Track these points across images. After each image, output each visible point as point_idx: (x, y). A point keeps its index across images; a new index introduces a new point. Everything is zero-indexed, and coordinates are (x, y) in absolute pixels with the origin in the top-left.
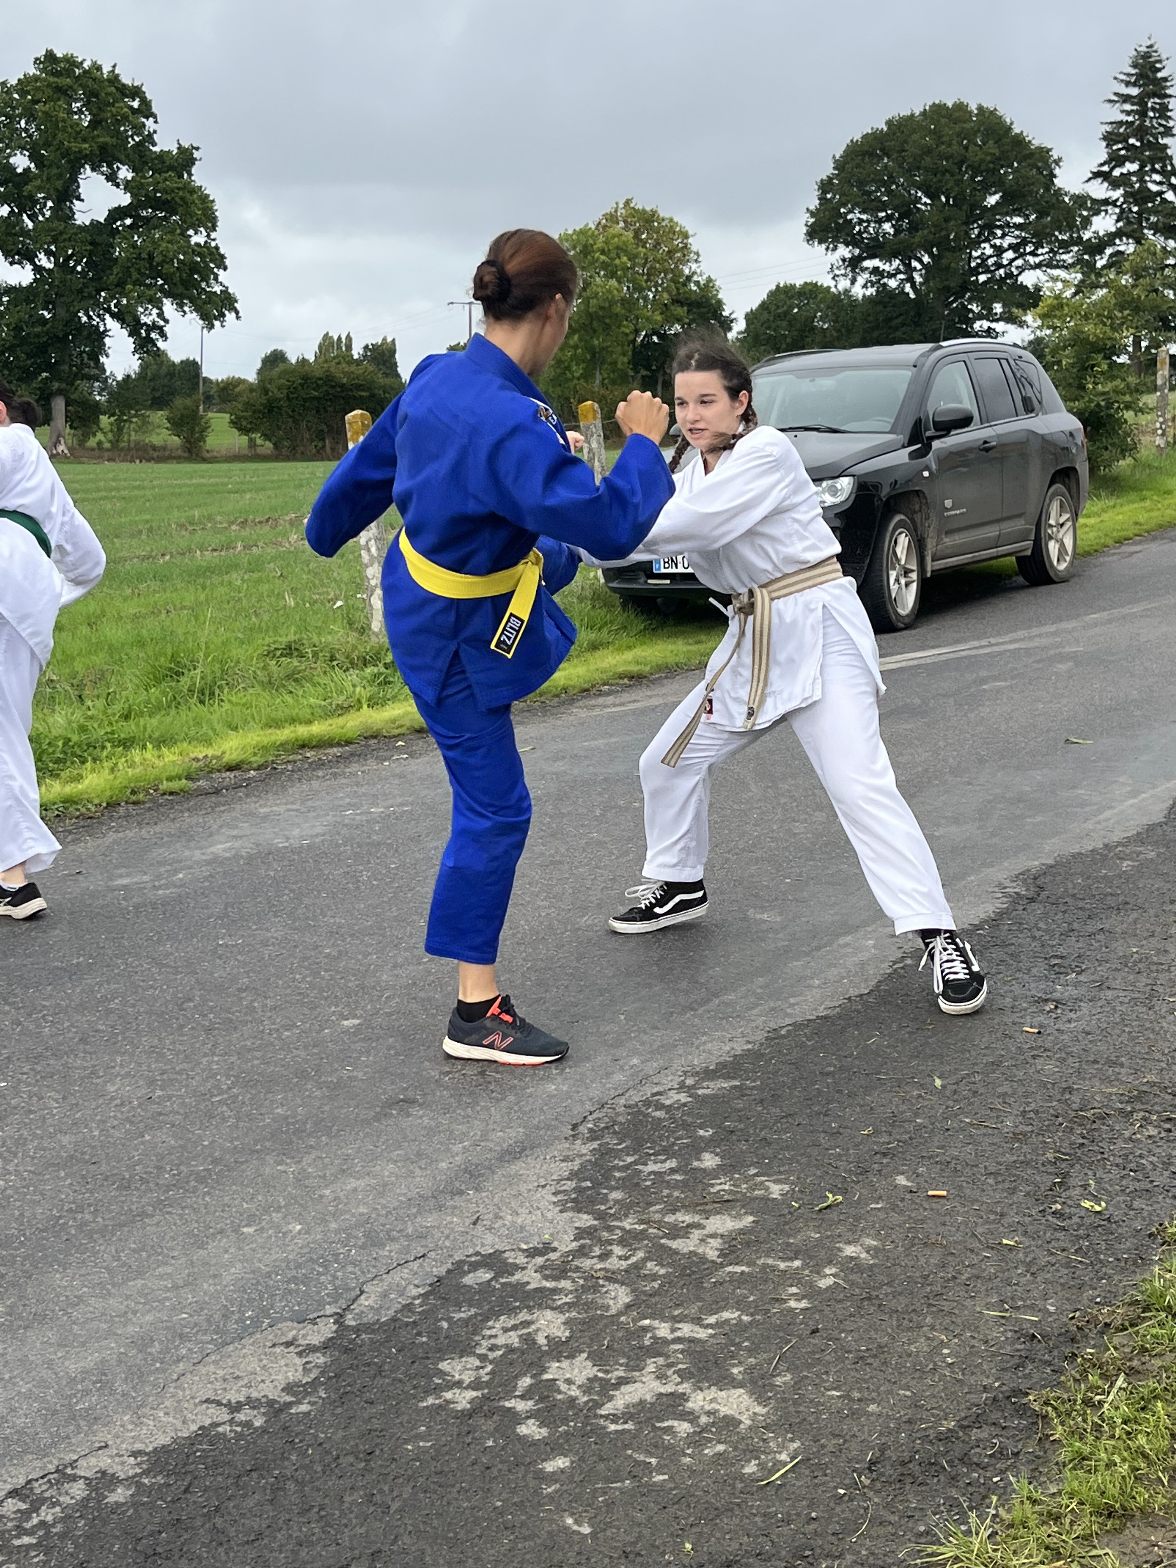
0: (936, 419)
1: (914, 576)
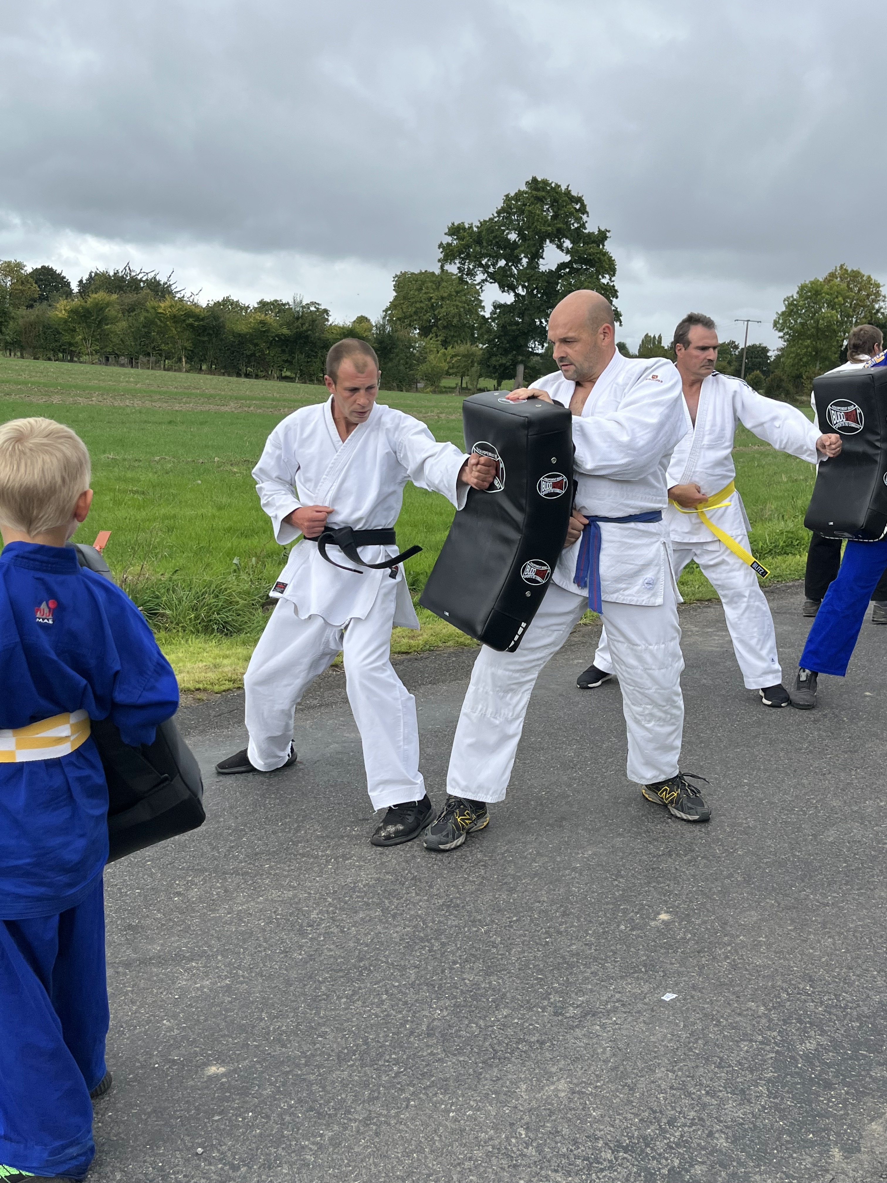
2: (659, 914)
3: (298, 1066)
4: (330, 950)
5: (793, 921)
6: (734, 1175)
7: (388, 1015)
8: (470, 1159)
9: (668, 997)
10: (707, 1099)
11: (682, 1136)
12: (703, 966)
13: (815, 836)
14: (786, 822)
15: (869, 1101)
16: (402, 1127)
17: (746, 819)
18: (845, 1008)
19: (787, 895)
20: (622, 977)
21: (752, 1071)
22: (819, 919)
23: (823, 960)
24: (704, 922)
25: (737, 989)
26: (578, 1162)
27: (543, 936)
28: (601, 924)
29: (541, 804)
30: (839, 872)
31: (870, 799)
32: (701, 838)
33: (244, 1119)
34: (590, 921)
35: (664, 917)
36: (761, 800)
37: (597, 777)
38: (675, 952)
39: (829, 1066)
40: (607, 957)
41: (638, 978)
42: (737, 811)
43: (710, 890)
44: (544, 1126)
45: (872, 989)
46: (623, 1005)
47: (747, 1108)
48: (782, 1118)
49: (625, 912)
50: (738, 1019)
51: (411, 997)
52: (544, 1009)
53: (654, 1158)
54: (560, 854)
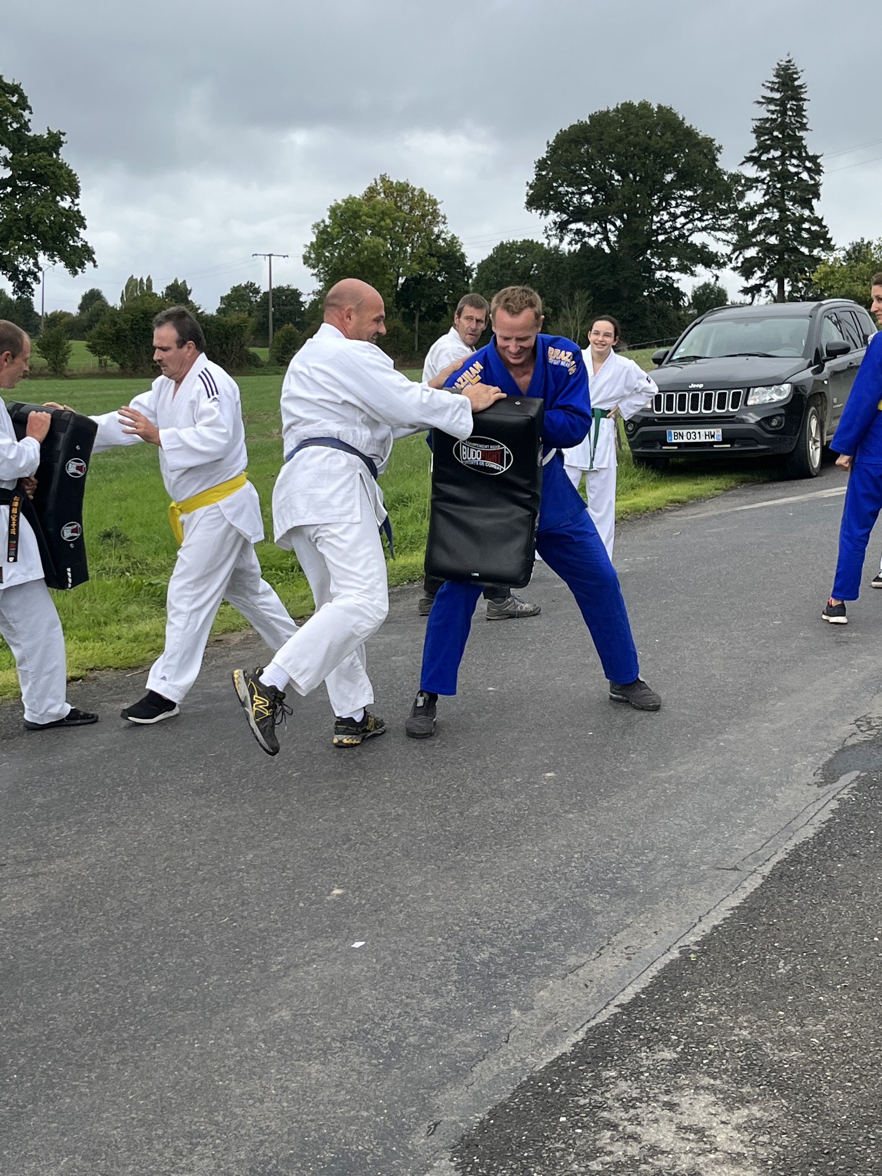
0: (829, 349)
1: (818, 444)
2: (332, 890)
3: (41, 1041)
4: (25, 964)
5: (454, 878)
6: (440, 1037)
7: (107, 997)
8: (224, 1066)
9: (357, 945)
10: (409, 1000)
11: (393, 1024)
12: (382, 920)
13: (461, 813)
14: (432, 806)
15: (537, 980)
16: (156, 1060)
17: (394, 808)
18: (509, 928)
19: (445, 860)
20: (312, 939)
21: (440, 978)
22: (477, 873)
23: (485, 900)
24: (376, 890)
25: (415, 930)
26: (314, 1052)
27: (229, 923)
28: (281, 906)
29: (187, 826)
30: (488, 837)
31: (507, 777)
32: (355, 829)
33: (11, 1080)
34: (270, 905)
35: (337, 892)
36: (405, 792)
37: (236, 797)
38: (355, 914)
39: (502, 965)
40: (293, 927)
41: (327, 937)
42: (384, 804)
43: (374, 866)
44: (278, 1039)
45: (529, 912)
46: (320, 956)
47: (441, 1000)
48: (469, 1001)
49: (300, 893)
50: (421, 949)
51: (123, 983)
52: (250, 970)
53: (375, 1040)
54: (222, 861)
